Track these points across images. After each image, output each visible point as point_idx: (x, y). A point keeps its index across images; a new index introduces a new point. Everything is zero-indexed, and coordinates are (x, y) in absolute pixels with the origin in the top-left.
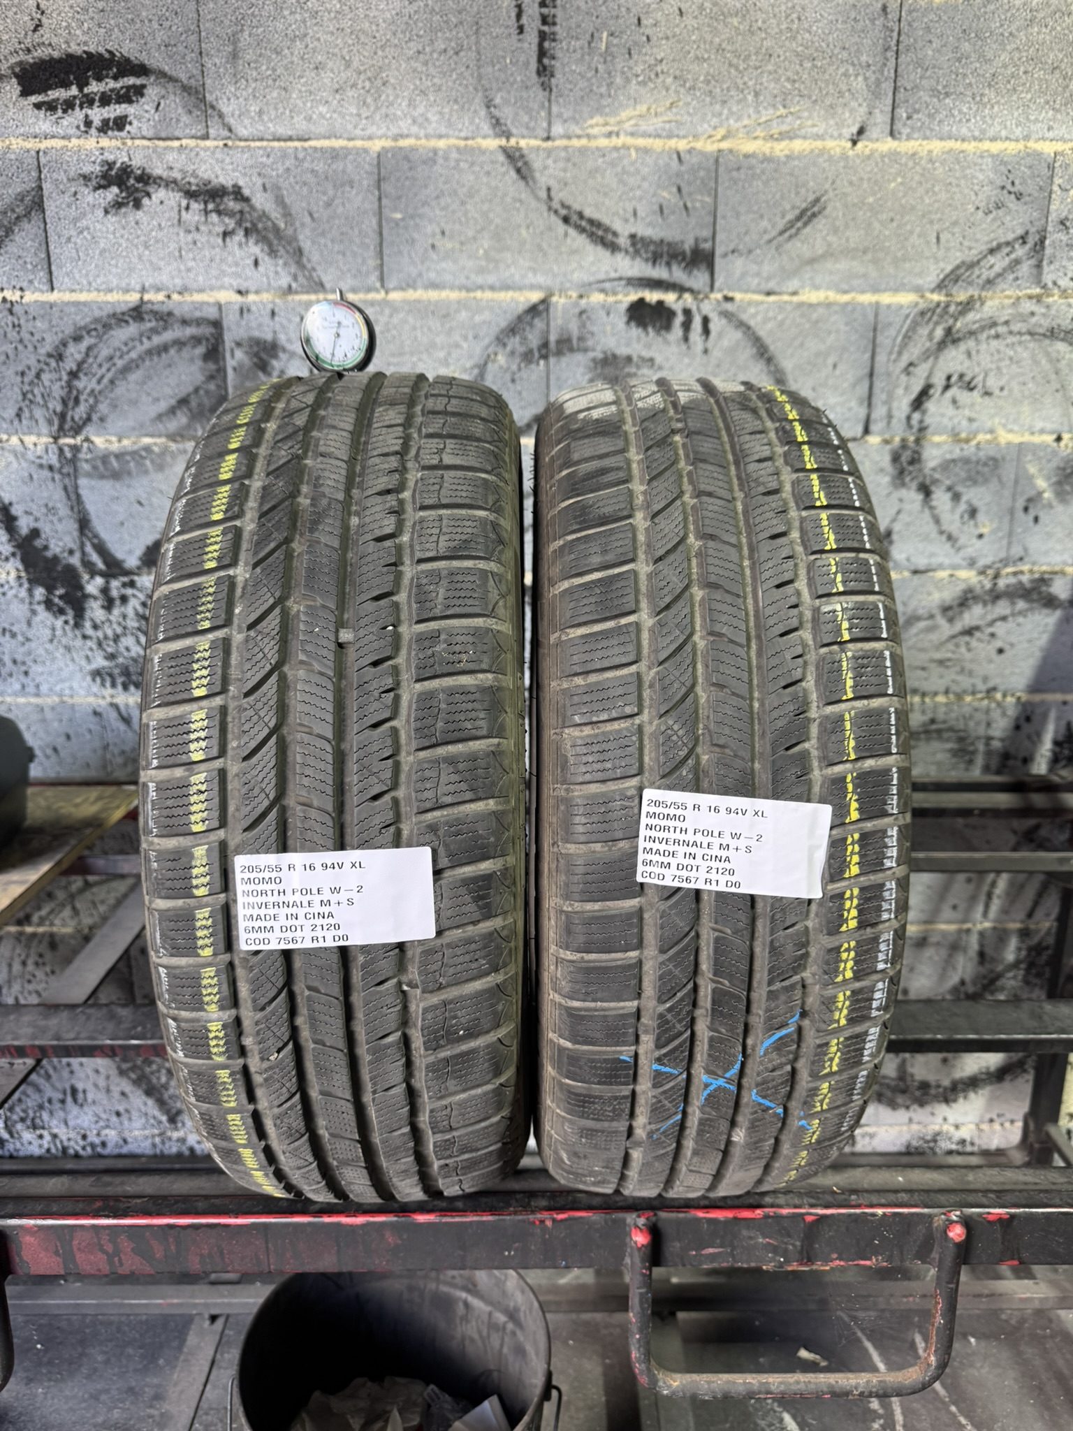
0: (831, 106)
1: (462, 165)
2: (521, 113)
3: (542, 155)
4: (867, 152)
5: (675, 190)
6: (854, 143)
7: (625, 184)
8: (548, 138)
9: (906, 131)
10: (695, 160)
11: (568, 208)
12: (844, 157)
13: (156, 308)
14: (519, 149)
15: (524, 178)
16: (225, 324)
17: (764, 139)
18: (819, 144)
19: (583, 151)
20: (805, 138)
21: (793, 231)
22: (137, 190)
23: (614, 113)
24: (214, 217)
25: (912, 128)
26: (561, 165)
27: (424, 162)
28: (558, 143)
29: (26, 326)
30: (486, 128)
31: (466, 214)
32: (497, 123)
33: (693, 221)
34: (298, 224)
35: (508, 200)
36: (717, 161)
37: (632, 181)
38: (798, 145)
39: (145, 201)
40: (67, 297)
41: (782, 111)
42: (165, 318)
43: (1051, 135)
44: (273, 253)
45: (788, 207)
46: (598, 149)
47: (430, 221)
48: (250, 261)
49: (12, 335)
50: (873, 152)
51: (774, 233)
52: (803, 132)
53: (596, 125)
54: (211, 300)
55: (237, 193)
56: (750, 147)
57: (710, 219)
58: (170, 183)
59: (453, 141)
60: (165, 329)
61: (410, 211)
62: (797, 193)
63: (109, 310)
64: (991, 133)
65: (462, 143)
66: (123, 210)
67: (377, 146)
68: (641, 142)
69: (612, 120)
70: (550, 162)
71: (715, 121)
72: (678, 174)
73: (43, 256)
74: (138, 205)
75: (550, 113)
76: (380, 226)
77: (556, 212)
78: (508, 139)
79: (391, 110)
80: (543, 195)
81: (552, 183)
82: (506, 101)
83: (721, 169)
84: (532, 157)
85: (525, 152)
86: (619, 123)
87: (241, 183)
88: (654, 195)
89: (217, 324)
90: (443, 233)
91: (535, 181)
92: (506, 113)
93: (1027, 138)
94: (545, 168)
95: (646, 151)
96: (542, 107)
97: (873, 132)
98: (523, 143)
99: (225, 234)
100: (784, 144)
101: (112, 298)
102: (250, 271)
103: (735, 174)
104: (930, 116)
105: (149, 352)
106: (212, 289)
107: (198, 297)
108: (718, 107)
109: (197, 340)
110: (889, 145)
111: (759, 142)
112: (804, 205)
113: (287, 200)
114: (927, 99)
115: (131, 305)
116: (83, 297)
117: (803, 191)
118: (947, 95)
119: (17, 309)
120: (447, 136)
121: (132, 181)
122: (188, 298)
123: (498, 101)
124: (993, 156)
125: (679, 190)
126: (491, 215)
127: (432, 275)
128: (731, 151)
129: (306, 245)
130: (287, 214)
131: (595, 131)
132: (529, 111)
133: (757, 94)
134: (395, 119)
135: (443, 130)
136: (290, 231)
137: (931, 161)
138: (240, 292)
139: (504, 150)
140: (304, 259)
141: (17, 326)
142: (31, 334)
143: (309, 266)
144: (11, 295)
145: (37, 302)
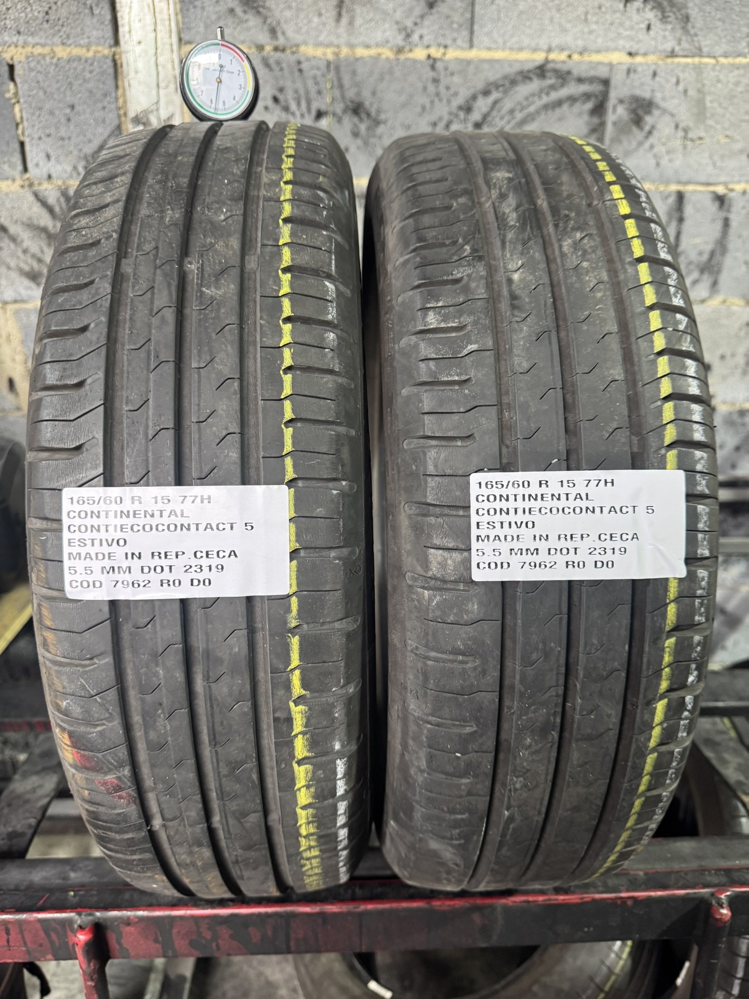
13: (558, 66)
16: (613, 83)
29: (444, 81)
40: (485, 55)
42: (563, 76)
44: (664, 19)
48: (643, 26)
49: (431, 88)
54: (606, 60)
60: (562, 85)
63: (517, 68)
73: (468, 15)
89: (606, 82)
101: (523, 56)
102: (642, 35)
105: (546, 107)
106: (607, 50)
107: (596, 58)
109: (587, 96)
115: (537, 64)
116: (499, 55)
119: (439, 65)
122: (586, 58)
129: (693, 12)
138: (630, 54)
140: (690, 25)
141: (436, 81)
142: (448, 88)
143: (692, 32)
144: (435, 52)
145: (457, 59)
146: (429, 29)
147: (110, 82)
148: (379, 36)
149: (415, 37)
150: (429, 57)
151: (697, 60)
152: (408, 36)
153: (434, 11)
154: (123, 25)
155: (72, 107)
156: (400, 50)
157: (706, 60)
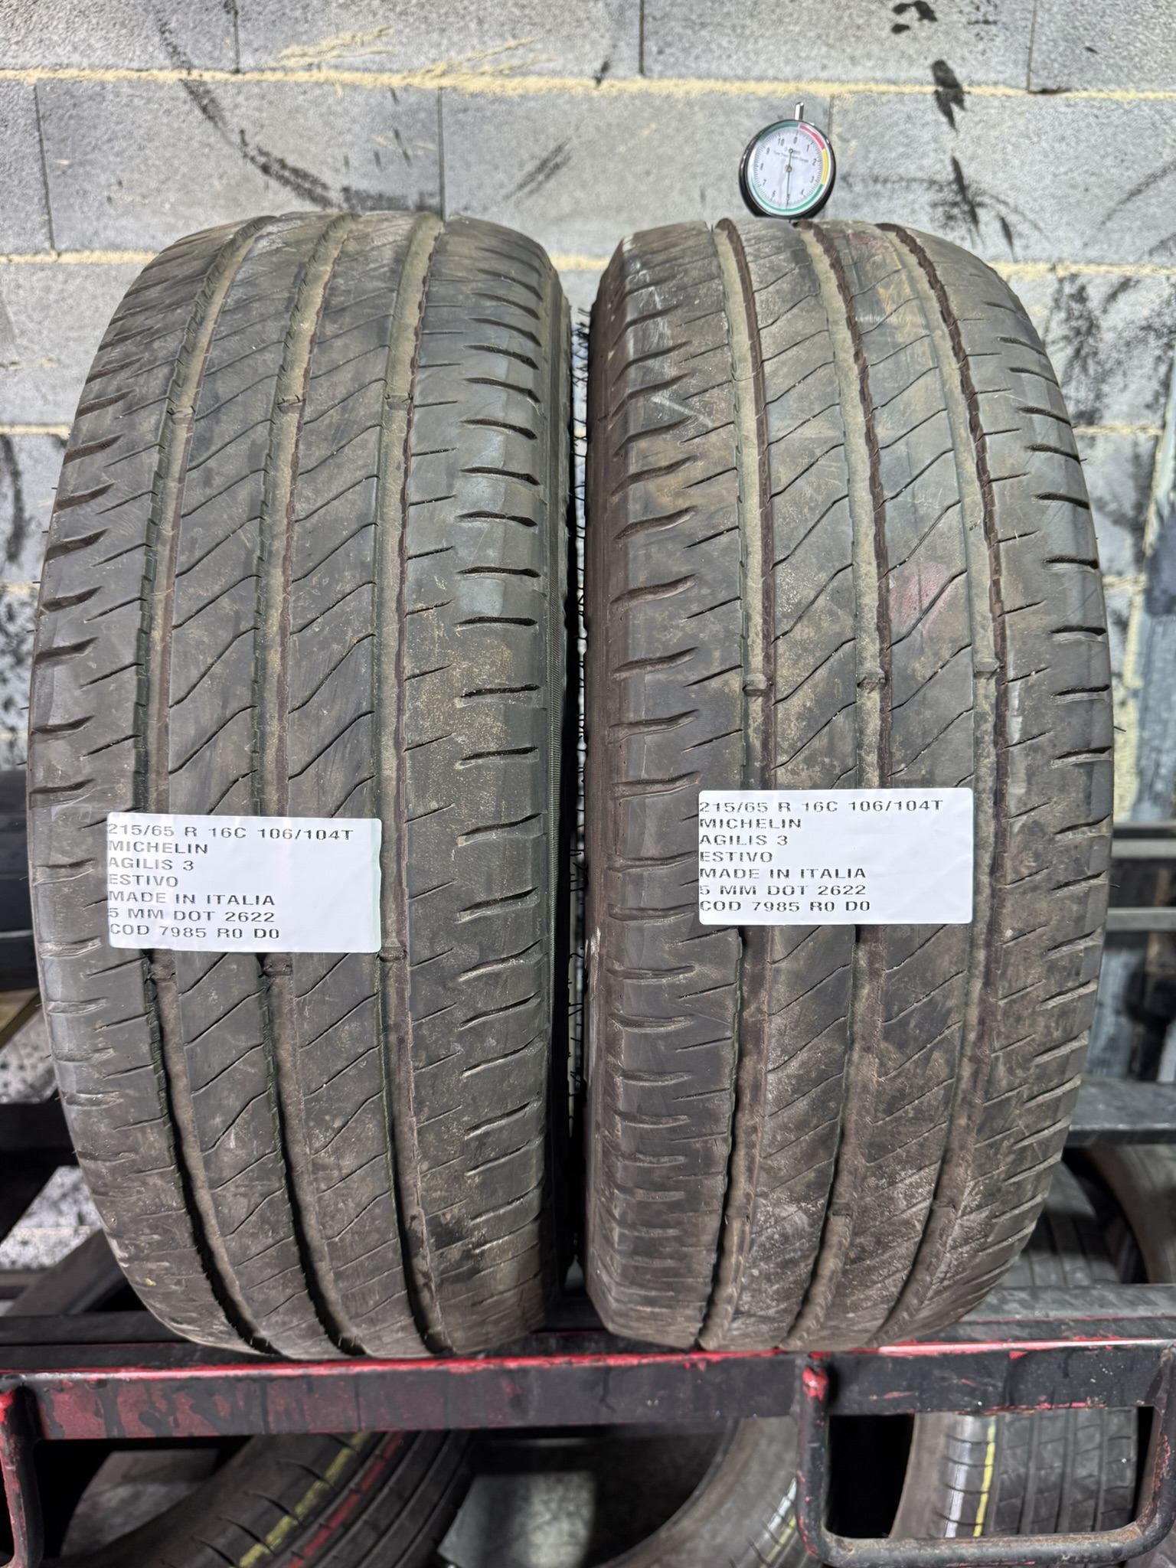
0: (569, 37)
1: (136, 101)
2: (203, 40)
3: (233, 91)
4: (614, 92)
5: (391, 134)
6: (599, 81)
7: (332, 128)
8: (237, 71)
9: (657, 68)
10: (413, 99)
11: (266, 154)
12: (588, 99)
14: (203, 83)
15: (211, 118)
17: (493, 75)
18: (557, 82)
19: (279, 86)
20: (540, 74)
21: (534, 185)
23: (313, 41)
25: (665, 64)
26: (255, 103)
27: (91, 98)
28: (248, 77)
30: (161, 57)
31: (146, 159)
32: (175, 51)
33: (415, 172)
35: (195, 144)
36: (439, 101)
37: (339, 123)
38: (533, 83)
41: (512, 43)
43: (825, 75)
45: (526, 156)
46: (297, 84)
47: (104, 169)
50: (621, 92)
51: (512, 187)
52: (537, 67)
53: (292, 55)
56: (475, 84)
57: (436, 170)
59: (122, 73)
61: (78, 156)
62: (537, 140)
64: (756, 71)
65: (135, 75)
67: (33, 77)
68: (348, 77)
69: (311, 50)
70: (241, 99)
71: (433, 53)
72: (395, 116)
75: (237, 41)
76: (44, 174)
77: (253, 159)
78: (189, 70)
79: (46, 35)
80: (236, 138)
81: (246, 125)
82: (183, 25)
83: (445, 110)
84: (219, 93)
85: (211, 87)
86: (320, 53)
88: (368, 141)
90: (120, 183)
91: (225, 124)
92: (184, 40)
93: (798, 78)
94: (236, 106)
95: (355, 87)
96: (228, 33)
97: (620, 69)
98: (207, 76)
100: (516, 81)
103: (461, 116)
104: (684, 50)
108: (435, 36)
110: (639, 84)
111: (487, 79)
112: (545, 155)
114: (679, 29)
117: (543, 137)
118: (703, 25)
120: (116, 67)
123: (173, 25)
124: (760, 99)
125: (397, 134)
126: (176, 163)
127: (111, 234)
128: (455, 89)
131: (291, 63)
132: (212, 37)
133: (480, 22)
134: (52, 46)
135: (111, 61)
137: (689, 104)
139: (186, 84)
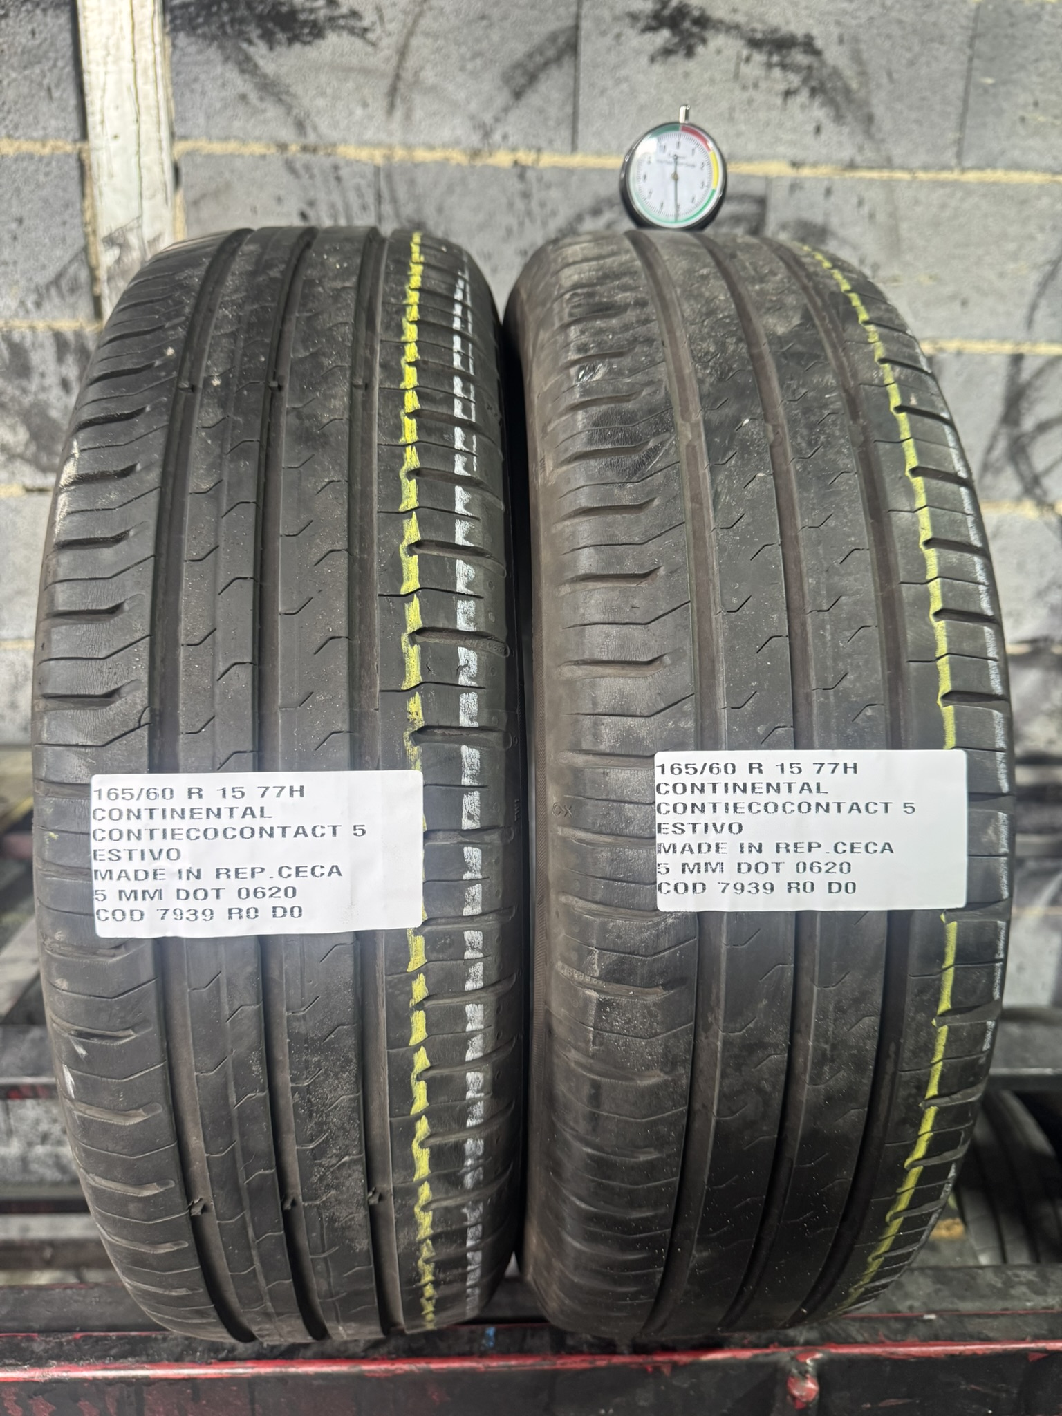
16: (771, 202)
22: (691, 35)
24: (777, 72)
29: (537, 195)
34: (872, 85)
39: (700, 49)
40: (593, 161)
44: (839, 118)
48: (811, 128)
49: (520, 205)
54: (761, 172)
55: (808, 45)
58: (733, 29)
66: (673, 59)
73: (569, 109)
74: (690, 53)
87: (815, 32)
89: (762, 202)
99: (788, 94)
102: (809, 139)
106: (762, 158)
107: (746, 169)
109: (736, 220)
113: (865, 56)
116: (612, 162)
119: (530, 175)
121: (687, 24)
122: (734, 169)
129: (879, 110)
130: (863, 74)
136: (862, 94)
138: (794, 164)
140: (874, 129)
141: (526, 195)
142: (542, 205)
143: (879, 136)
144: (525, 157)
145: (554, 168)
146: (515, 125)
147: (74, 188)
148: (446, 134)
149: (497, 137)
150: (516, 163)
151: (885, 174)
152: (487, 134)
153: (523, 101)
154: (93, 114)
155: (20, 221)
156: (475, 153)
157: (899, 175)
